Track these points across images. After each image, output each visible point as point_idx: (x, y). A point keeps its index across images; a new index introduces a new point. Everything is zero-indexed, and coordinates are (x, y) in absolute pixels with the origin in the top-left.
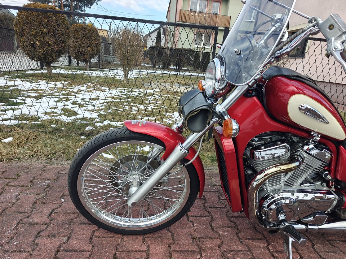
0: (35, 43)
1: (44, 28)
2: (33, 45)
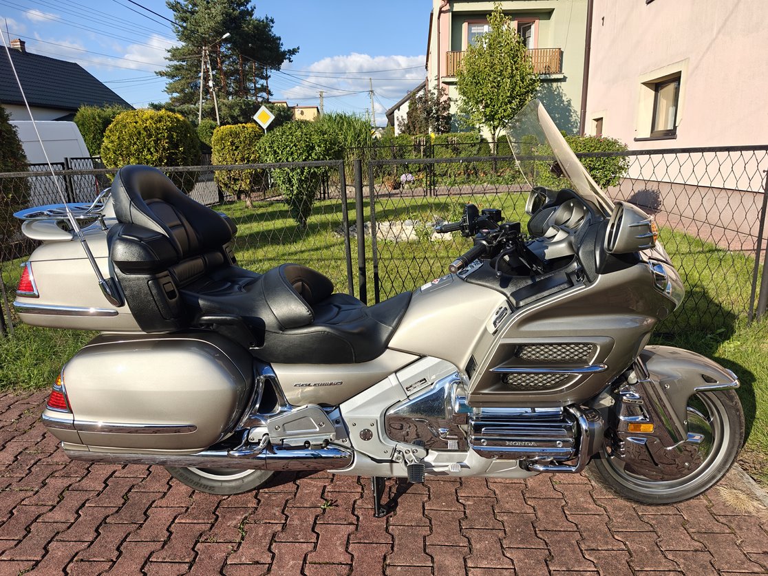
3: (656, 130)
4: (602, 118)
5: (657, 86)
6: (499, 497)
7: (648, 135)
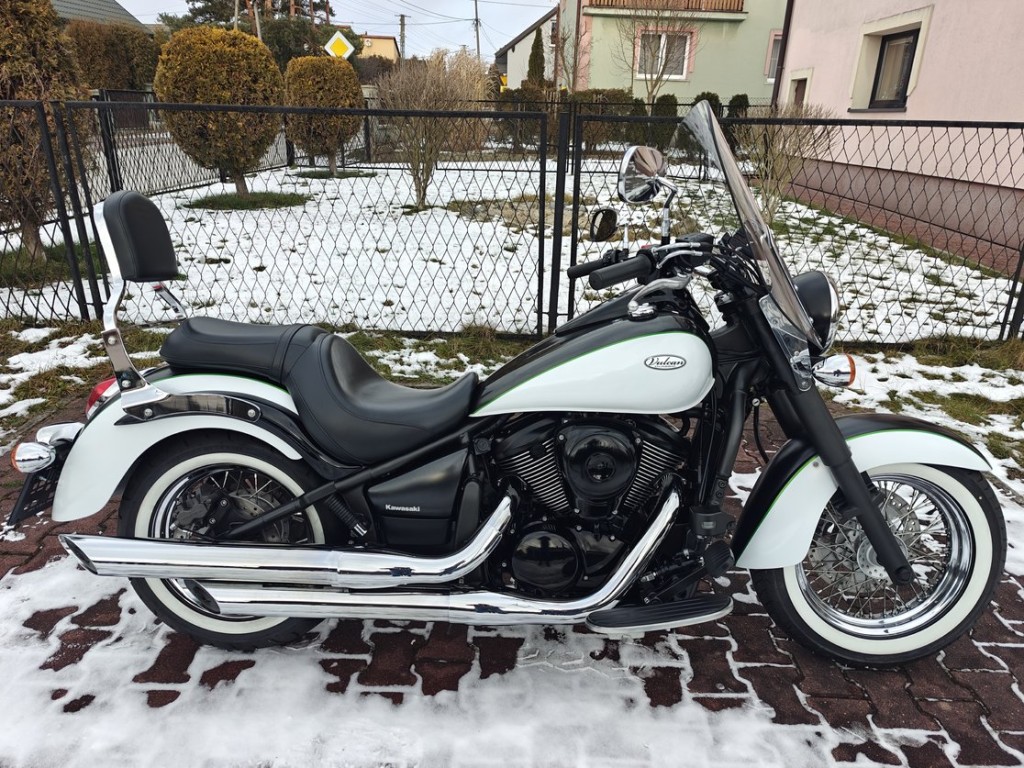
0: (205, 127)
1: (224, 88)
2: (202, 133)
3: (876, 99)
4: (805, 81)
5: (886, 40)
7: (865, 105)
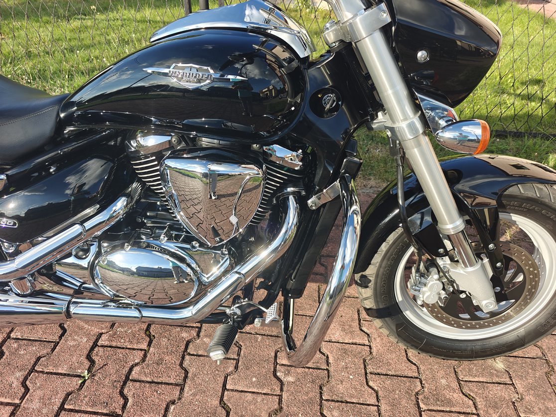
6: (331, 369)
